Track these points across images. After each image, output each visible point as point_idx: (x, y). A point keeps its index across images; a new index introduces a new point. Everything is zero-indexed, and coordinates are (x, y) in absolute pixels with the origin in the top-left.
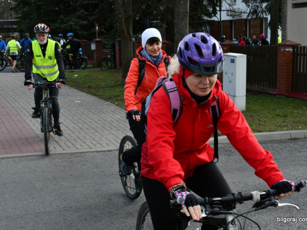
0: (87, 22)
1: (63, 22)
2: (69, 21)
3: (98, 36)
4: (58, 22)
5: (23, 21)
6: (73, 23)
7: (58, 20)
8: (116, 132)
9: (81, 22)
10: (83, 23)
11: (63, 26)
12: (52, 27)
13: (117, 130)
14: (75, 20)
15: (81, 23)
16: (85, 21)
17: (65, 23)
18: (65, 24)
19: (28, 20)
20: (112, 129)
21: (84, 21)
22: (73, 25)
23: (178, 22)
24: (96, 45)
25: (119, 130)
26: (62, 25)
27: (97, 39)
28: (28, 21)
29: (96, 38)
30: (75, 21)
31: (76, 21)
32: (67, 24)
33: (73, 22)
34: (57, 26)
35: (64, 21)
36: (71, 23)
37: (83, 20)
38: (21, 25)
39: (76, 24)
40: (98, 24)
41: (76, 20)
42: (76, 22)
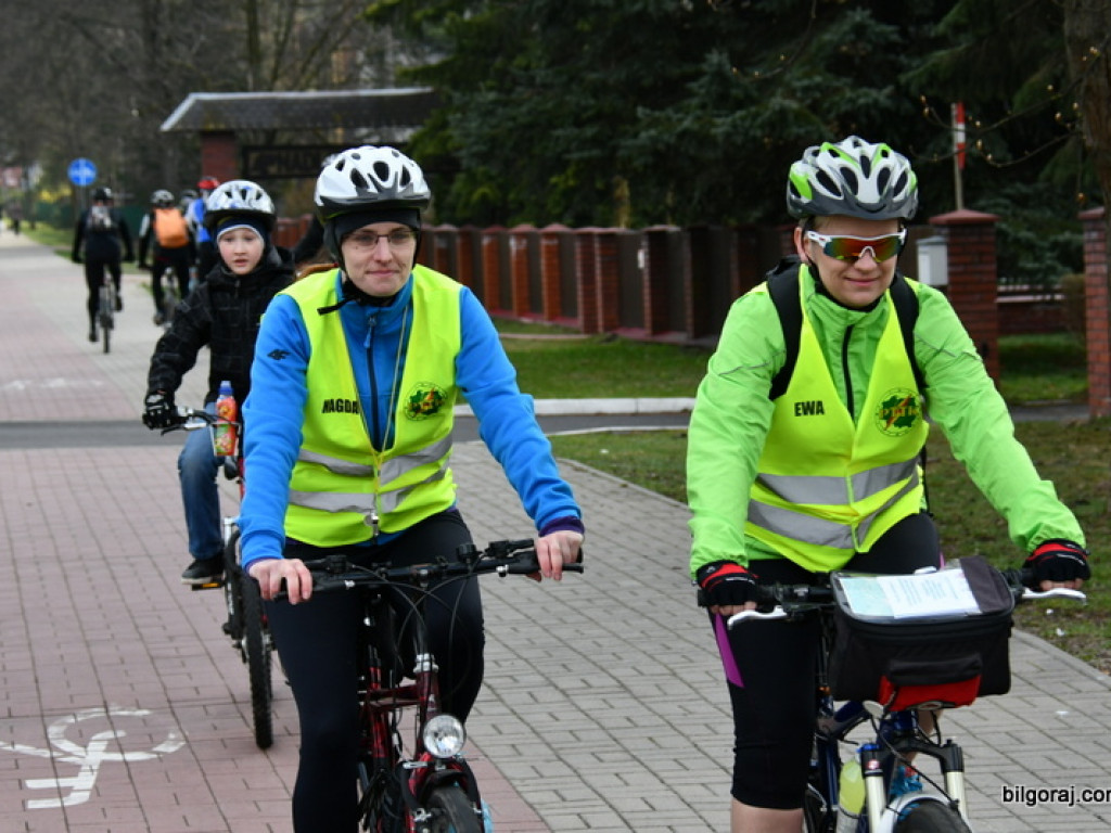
0: (888, 90)
1: (725, 100)
2: (767, 86)
4: (695, 101)
5: (457, 95)
6: (793, 105)
7: (693, 86)
9: (849, 94)
10: (862, 101)
11: (721, 126)
12: (653, 132)
14: (806, 82)
15: (851, 101)
16: (880, 88)
17: (739, 105)
18: (739, 114)
19: (491, 89)
21: (871, 85)
22: (791, 117)
24: (951, 254)
26: (719, 121)
27: (962, 213)
28: (492, 96)
29: (953, 208)
30: (806, 89)
31: (818, 87)
32: (753, 109)
33: (791, 93)
34: (687, 123)
35: (734, 92)
36: (777, 101)
37: (862, 79)
38: (444, 125)
39: (814, 107)
40: (966, 107)
41: (818, 79)
42: (818, 95)
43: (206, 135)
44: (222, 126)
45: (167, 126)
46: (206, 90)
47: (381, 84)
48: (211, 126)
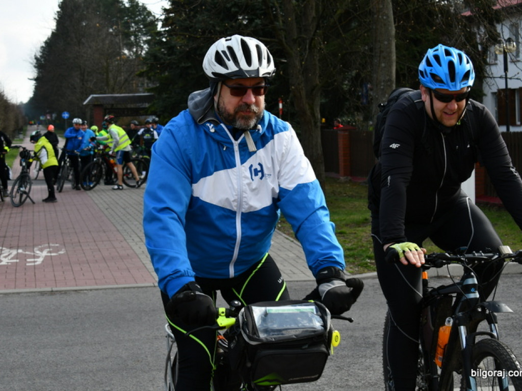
23: (377, 96)
43: (95, 106)
44: (99, 103)
45: (85, 103)
46: (95, 94)
48: (96, 103)
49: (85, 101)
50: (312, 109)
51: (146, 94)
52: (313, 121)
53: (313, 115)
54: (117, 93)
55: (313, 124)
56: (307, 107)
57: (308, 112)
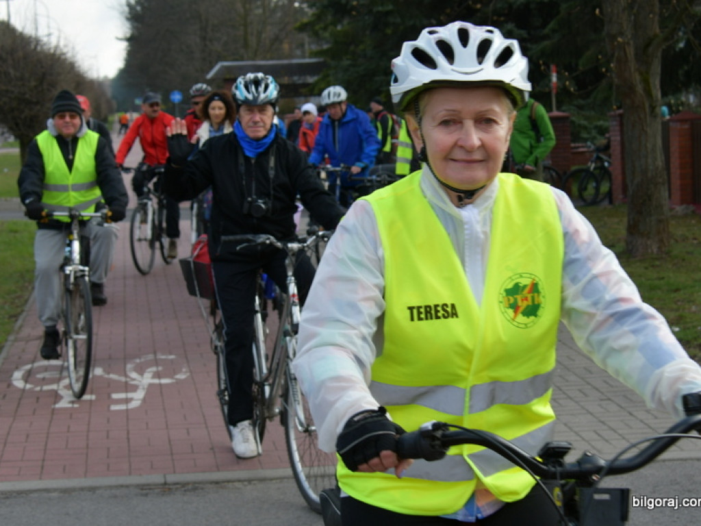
3: (558, 102)
5: (333, 63)
8: (600, 405)
13: (602, 400)
19: (347, 59)
20: (586, 395)
25: (609, 399)
28: (348, 62)
43: (227, 81)
45: (209, 76)
46: (226, 60)
47: (303, 57)
48: (227, 77)
49: (208, 72)
50: (646, 82)
51: (307, 61)
52: (647, 105)
53: (648, 92)
54: (264, 58)
55: (648, 110)
56: (637, 78)
57: (640, 88)
